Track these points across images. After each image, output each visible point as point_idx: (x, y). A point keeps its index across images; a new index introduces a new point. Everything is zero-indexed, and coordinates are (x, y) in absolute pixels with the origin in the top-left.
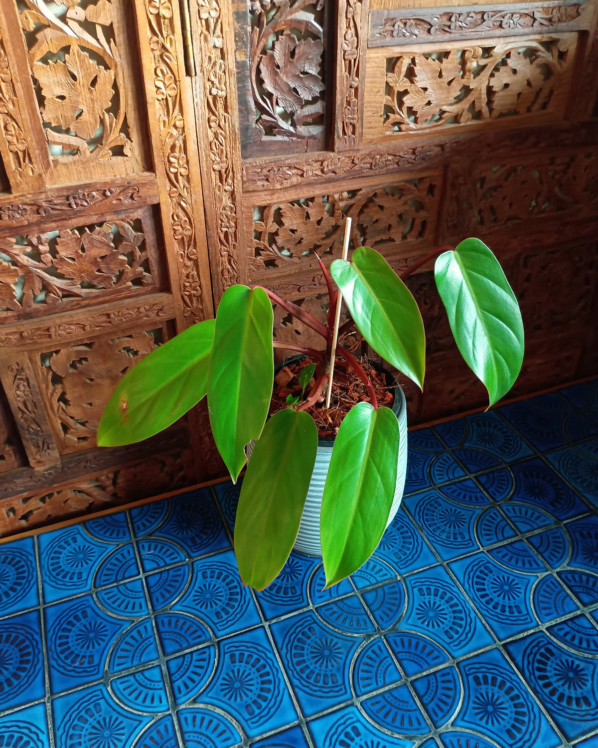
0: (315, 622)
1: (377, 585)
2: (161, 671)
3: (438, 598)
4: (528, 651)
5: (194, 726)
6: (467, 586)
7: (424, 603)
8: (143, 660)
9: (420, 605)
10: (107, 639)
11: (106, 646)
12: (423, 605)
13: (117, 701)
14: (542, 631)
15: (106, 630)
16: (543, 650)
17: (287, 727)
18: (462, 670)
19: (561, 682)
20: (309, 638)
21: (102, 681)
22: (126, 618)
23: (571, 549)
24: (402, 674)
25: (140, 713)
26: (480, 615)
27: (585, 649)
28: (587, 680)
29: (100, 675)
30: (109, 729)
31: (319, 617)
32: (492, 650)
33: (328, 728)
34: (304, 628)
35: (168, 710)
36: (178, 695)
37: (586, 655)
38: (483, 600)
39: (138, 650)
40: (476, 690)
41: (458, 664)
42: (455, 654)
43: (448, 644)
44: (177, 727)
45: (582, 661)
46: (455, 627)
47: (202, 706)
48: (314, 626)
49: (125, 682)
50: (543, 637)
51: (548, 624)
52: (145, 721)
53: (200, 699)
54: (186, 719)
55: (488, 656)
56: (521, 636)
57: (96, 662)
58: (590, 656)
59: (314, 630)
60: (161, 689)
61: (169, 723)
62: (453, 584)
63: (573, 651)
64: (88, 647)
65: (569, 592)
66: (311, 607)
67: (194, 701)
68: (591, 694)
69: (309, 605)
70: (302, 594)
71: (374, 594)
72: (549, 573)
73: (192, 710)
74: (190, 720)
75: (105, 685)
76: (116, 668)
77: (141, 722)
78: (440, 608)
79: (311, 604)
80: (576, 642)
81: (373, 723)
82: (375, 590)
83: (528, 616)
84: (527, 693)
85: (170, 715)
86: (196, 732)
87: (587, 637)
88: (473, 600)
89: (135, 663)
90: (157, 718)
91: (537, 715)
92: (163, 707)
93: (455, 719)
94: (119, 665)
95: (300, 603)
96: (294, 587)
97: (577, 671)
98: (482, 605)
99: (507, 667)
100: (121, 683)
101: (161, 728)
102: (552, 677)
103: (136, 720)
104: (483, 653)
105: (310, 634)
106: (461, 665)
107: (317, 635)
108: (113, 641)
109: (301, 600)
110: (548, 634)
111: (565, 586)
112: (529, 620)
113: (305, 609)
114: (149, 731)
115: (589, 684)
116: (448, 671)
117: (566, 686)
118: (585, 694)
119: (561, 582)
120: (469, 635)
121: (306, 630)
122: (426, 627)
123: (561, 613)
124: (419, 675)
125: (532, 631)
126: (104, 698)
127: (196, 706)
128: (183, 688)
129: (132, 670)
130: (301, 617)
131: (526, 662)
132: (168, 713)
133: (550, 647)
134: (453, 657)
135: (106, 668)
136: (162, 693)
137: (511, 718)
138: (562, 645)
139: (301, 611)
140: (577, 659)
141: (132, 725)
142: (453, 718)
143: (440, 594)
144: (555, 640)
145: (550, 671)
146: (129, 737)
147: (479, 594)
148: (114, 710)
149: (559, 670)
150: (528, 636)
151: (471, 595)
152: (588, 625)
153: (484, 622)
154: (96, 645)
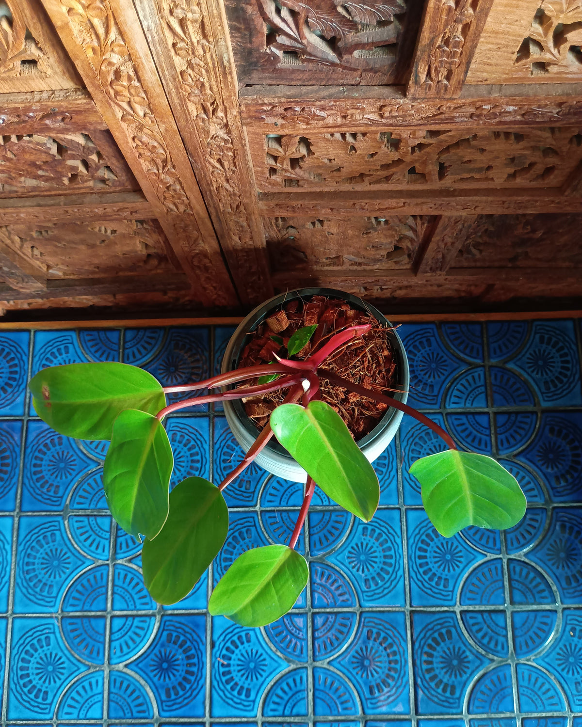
0: (255, 525)
1: (327, 508)
2: (111, 522)
3: (377, 544)
4: (430, 627)
5: (124, 582)
6: (411, 541)
7: (362, 544)
8: (99, 506)
9: (357, 545)
10: (74, 473)
11: (71, 481)
12: (360, 545)
13: (70, 536)
14: (454, 612)
15: (75, 465)
16: (444, 631)
17: (196, 611)
18: (363, 619)
19: (442, 665)
20: (244, 539)
21: (62, 513)
22: (94, 458)
23: (541, 538)
24: (309, 603)
25: (85, 554)
26: (407, 575)
27: (483, 645)
28: (465, 673)
29: (60, 508)
30: (59, 560)
31: (260, 522)
32: (399, 612)
33: (227, 626)
34: (243, 528)
35: (108, 560)
36: (118, 551)
37: (480, 650)
38: (419, 561)
39: (97, 495)
40: (364, 642)
41: (361, 613)
42: (363, 603)
43: (363, 592)
44: (110, 578)
45: (473, 654)
46: (377, 579)
47: (135, 567)
48: (253, 529)
49: (80, 521)
50: (452, 618)
51: (465, 608)
52: (88, 563)
53: (134, 561)
54: (119, 574)
55: (392, 616)
56: (433, 609)
57: (60, 494)
58: (484, 653)
59: (251, 534)
60: (107, 539)
61: (105, 572)
62: (399, 534)
63: (471, 642)
64: (57, 476)
65: (506, 583)
66: (257, 508)
67: (130, 561)
68: (462, 685)
69: (256, 505)
70: (254, 492)
71: (320, 516)
72: (501, 556)
73: (126, 568)
74: (122, 576)
75: (64, 519)
76: (76, 506)
77: (84, 563)
78: (374, 555)
79: (258, 506)
80: (480, 635)
81: (265, 636)
82: (323, 512)
83: (450, 593)
84: (406, 662)
85: (108, 565)
86: (123, 588)
87: (493, 634)
88: (409, 558)
89: (92, 506)
90: (97, 564)
91: (404, 684)
92: (104, 557)
93: (333, 660)
94: (79, 503)
95: (249, 501)
96: (250, 481)
97: (462, 660)
98: (414, 566)
99: (403, 633)
100: (77, 522)
101: (98, 574)
102: (437, 657)
103: (80, 560)
104: (389, 611)
105: (245, 535)
106: (364, 615)
107: (252, 539)
108: (79, 478)
109: (251, 499)
110: (459, 617)
111: (506, 577)
112: (450, 598)
113: (251, 509)
114: (88, 573)
115: (465, 677)
116: (349, 615)
117: (445, 670)
118: (456, 683)
119: (506, 571)
120: (386, 591)
121: (244, 530)
122: (351, 569)
123: (484, 602)
124: (323, 610)
125: (446, 609)
126: (60, 530)
127: (131, 565)
128: (124, 545)
129: (88, 512)
130: (245, 516)
131: (422, 635)
132: (107, 562)
133: (453, 630)
134: (360, 606)
135: (68, 502)
136: (107, 542)
137: (380, 677)
138: (465, 632)
139: (247, 509)
140: (470, 651)
141: (76, 563)
142: (332, 658)
143: (381, 540)
144: (462, 625)
145: (438, 652)
146: (72, 572)
147: (418, 553)
148: (66, 545)
149: (446, 654)
150: (439, 612)
151: (410, 552)
152: (502, 624)
153: (407, 583)
154: (64, 477)
